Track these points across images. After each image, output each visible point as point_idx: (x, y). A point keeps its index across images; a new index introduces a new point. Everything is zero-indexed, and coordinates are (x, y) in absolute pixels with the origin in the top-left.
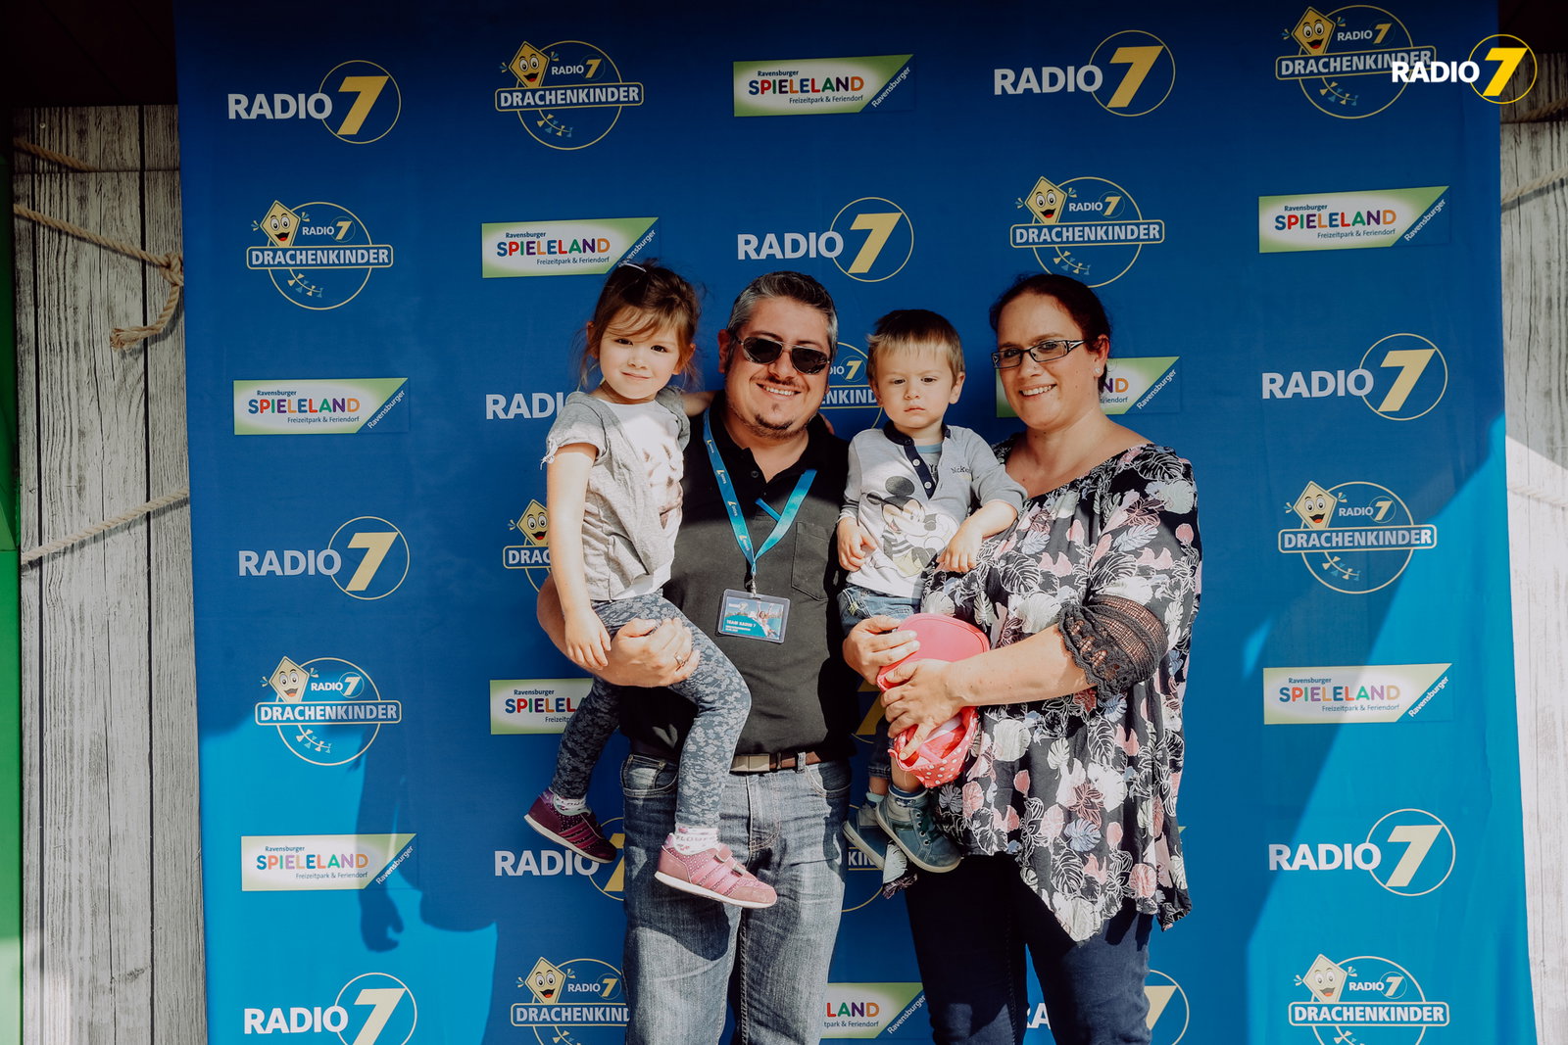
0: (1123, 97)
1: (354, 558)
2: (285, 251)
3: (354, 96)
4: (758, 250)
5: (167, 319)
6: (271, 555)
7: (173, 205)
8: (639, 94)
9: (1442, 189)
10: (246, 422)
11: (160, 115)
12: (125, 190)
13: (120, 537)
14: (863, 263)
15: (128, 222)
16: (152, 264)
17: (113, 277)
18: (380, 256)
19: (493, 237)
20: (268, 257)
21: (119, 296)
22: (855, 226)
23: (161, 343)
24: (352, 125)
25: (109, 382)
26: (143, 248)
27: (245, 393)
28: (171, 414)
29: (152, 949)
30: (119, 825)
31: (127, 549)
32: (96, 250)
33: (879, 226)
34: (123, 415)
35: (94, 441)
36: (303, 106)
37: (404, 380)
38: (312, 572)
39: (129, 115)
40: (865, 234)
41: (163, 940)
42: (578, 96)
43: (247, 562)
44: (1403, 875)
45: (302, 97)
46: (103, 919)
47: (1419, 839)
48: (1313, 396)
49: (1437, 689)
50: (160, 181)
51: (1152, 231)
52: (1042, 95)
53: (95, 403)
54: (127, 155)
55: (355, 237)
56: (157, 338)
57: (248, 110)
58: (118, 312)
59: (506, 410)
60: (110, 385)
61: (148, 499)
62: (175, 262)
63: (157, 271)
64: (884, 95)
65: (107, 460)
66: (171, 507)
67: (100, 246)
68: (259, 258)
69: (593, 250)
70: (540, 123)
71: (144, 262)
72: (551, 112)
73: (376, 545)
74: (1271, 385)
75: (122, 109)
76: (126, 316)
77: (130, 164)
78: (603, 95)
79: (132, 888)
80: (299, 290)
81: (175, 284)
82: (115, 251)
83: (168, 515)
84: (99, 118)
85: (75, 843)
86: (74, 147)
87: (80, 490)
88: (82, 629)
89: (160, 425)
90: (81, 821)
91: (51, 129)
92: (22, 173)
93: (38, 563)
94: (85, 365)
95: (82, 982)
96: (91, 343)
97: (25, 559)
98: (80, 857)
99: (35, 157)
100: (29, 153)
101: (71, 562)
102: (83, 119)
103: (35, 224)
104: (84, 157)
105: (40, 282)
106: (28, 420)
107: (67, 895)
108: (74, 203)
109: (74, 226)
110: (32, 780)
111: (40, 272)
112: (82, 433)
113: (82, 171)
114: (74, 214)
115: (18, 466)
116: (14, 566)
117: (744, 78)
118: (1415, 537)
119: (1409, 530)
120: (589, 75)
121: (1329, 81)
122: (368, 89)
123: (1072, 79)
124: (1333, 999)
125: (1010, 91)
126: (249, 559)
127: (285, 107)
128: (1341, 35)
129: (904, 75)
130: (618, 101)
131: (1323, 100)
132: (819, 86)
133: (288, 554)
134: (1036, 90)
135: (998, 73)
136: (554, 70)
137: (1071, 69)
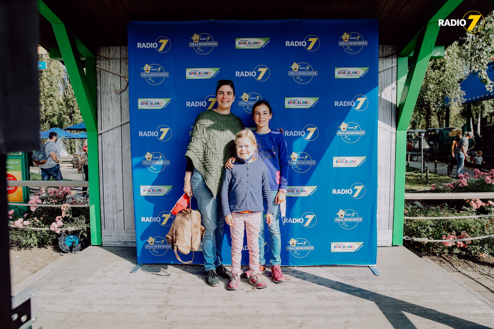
0: (310, 47)
1: (161, 133)
2: (148, 73)
3: (162, 43)
4: (240, 75)
5: (125, 87)
6: (145, 132)
7: (126, 66)
8: (217, 44)
9: (368, 68)
10: (140, 107)
11: (124, 48)
12: (117, 63)
13: (116, 129)
14: (260, 78)
15: (118, 69)
16: (122, 77)
17: (115, 79)
18: (166, 74)
19: (188, 71)
20: (145, 75)
21: (116, 83)
22: (259, 70)
24: (161, 49)
26: (121, 74)
27: (140, 101)
28: (126, 105)
29: (124, 206)
30: (117, 183)
31: (117, 131)
32: (112, 74)
33: (263, 71)
34: (117, 106)
35: (111, 111)
36: (152, 45)
37: (171, 99)
38: (153, 136)
39: (118, 48)
40: (260, 72)
41: (126, 204)
42: (205, 44)
43: (141, 134)
44: (356, 195)
45: (152, 43)
46: (114, 200)
47: (359, 188)
48: (344, 106)
49: (364, 161)
50: (124, 61)
51: (315, 73)
52: (295, 46)
53: (111, 104)
54: (118, 56)
55: (161, 71)
56: (123, 91)
57: (141, 46)
58: (116, 86)
59: (190, 105)
60: (114, 100)
61: (121, 122)
62: (126, 76)
63: (123, 78)
64: (265, 45)
65: (114, 115)
66: (125, 124)
67: (112, 73)
68: (143, 75)
69: (208, 74)
70: (198, 49)
71: (121, 76)
72: (200, 47)
73: (165, 131)
74: (336, 103)
75: (117, 47)
76: (117, 87)
77: (118, 58)
78: (210, 44)
79: (120, 195)
80: (151, 81)
81: (126, 81)
82: (115, 74)
84: (112, 49)
85: (109, 186)
86: (108, 54)
87: (109, 120)
88: (109, 146)
89: (124, 108)
90: (110, 182)
91: (103, 51)
92: (98, 59)
93: (101, 134)
94: (109, 96)
95: (111, 211)
96: (111, 92)
97: (99, 133)
98: (110, 189)
99: (101, 56)
100: (99, 55)
101: (107, 134)
102: (109, 49)
103: (100, 69)
104: (110, 56)
105: (101, 80)
106: (99, 107)
107: (108, 196)
108: (108, 65)
109: (107, 69)
110: (101, 174)
111: (101, 78)
112: (109, 109)
113: (109, 59)
114: (108, 67)
115: (97, 115)
116: (97, 135)
117: (238, 41)
118: (361, 133)
119: (360, 132)
120: (208, 40)
121: (348, 46)
122: (164, 42)
123: (300, 44)
124: (343, 217)
125: (289, 45)
126: (141, 133)
127: (148, 45)
128: (350, 38)
129: (268, 42)
130: (213, 45)
131: (347, 50)
132: (252, 43)
133: (148, 132)
134: (294, 46)
135: (287, 42)
136: (201, 39)
137: (300, 42)
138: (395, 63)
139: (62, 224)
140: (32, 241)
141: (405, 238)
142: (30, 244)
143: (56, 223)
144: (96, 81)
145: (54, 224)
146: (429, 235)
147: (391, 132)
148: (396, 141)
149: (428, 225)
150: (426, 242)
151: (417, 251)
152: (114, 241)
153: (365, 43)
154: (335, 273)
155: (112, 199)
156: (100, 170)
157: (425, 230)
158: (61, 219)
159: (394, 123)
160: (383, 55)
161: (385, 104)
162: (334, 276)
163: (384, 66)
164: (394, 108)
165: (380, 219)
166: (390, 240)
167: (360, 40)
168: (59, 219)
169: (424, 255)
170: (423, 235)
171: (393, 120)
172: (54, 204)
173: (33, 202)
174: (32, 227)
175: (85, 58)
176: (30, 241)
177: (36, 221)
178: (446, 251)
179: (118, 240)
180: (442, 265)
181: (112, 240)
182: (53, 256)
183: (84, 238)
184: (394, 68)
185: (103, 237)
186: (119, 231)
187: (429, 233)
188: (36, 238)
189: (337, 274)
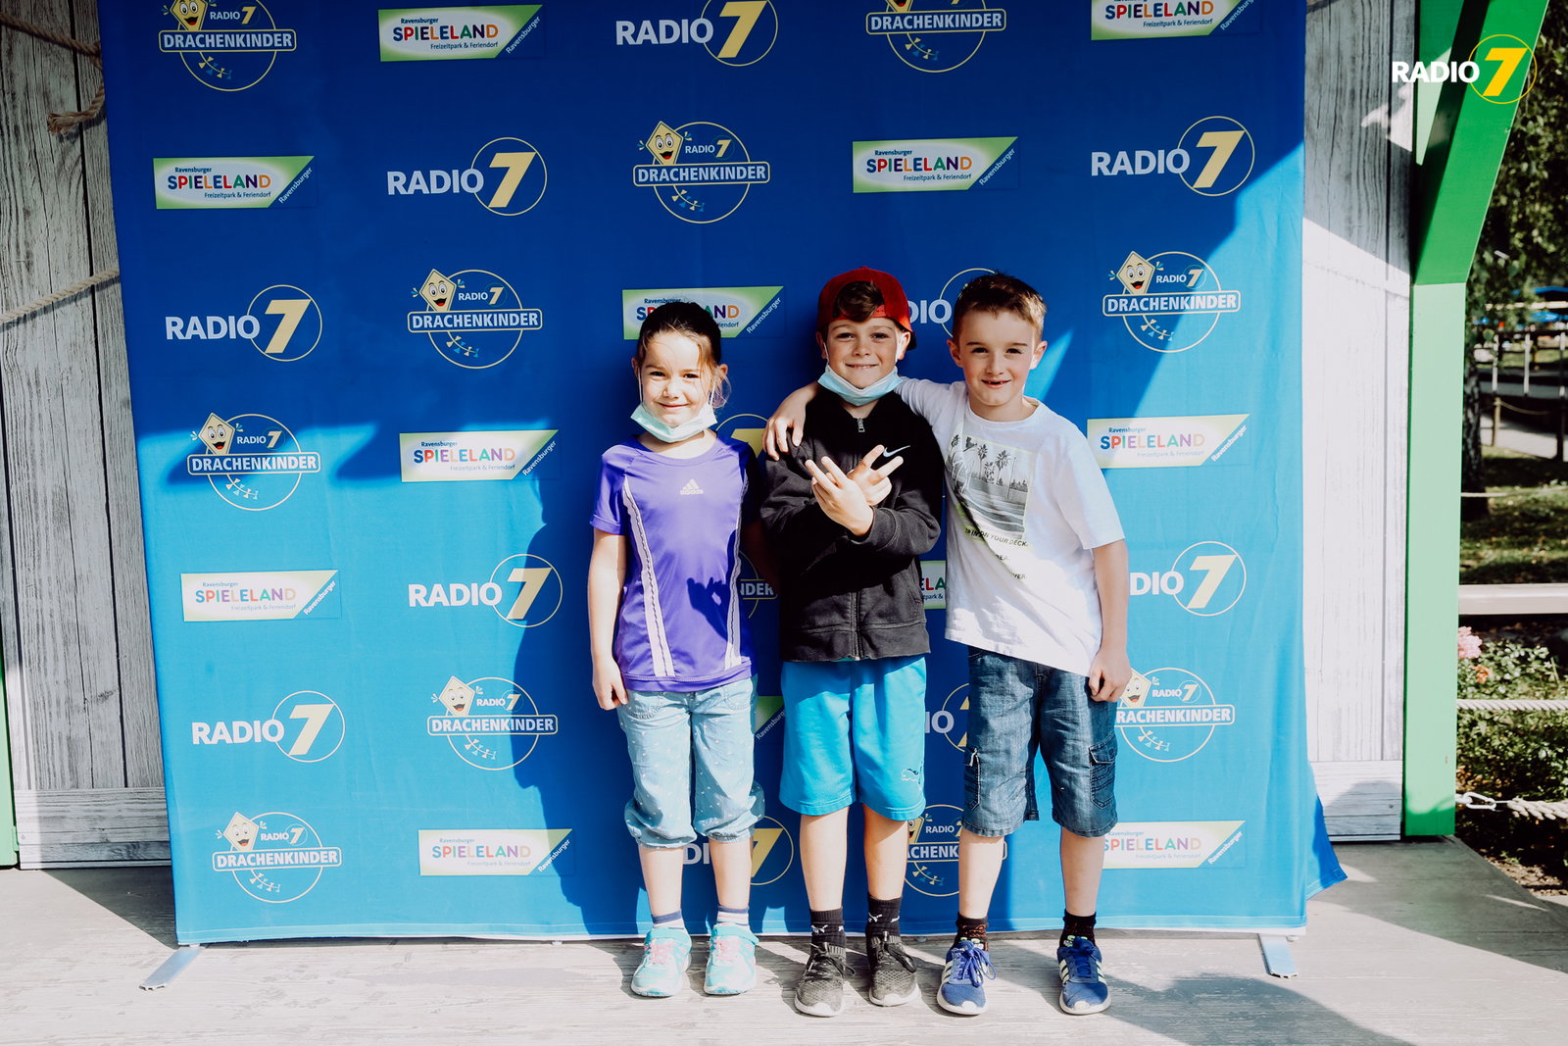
1: (271, 324)
2: (194, 35)
4: (635, 36)
5: (99, 105)
6: (193, 319)
10: (167, 197)
13: (68, 308)
14: (732, 48)
15: (57, 12)
16: (82, 52)
18: (282, 40)
19: (388, 21)
20: (179, 40)
21: (53, 82)
22: (724, 14)
23: (96, 128)
25: (49, 164)
26: (73, 36)
27: (164, 170)
28: (103, 193)
29: (119, 675)
30: (83, 567)
31: (74, 319)
32: (29, 38)
33: (746, 13)
34: (64, 196)
35: (39, 219)
37: (311, 157)
38: (233, 336)
40: (733, 21)
41: (128, 665)
43: (173, 327)
44: (1201, 599)
46: (74, 648)
47: (1215, 567)
48: (1136, 173)
49: (1236, 437)
51: (995, 19)
53: (37, 184)
55: (259, 21)
56: (91, 124)
58: (54, 97)
59: (406, 186)
60: (50, 167)
61: (92, 273)
63: (87, 58)
66: (106, 284)
67: (33, 34)
68: (170, 41)
69: (482, 35)
71: (75, 50)
73: (291, 311)
74: (1099, 163)
76: (61, 102)
79: (98, 622)
80: (209, 72)
82: (47, 39)
83: (111, 289)
88: (38, 392)
89: (99, 206)
90: (48, 563)
94: (25, 148)
95: (59, 702)
96: (29, 127)
98: (50, 594)
101: (25, 333)
107: (40, 628)
118: (1221, 301)
119: (1217, 295)
124: (1139, 704)
126: (174, 324)
133: (210, 320)
141: (1465, 800)
147: (1387, 292)
148: (1411, 337)
152: (79, 845)
159: (1399, 249)
161: (1355, 158)
164: (1400, 172)
165: (1340, 710)
166: (1390, 811)
171: (1394, 232)
179: (94, 838)
181: (70, 838)
185: (19, 828)
186: (98, 795)
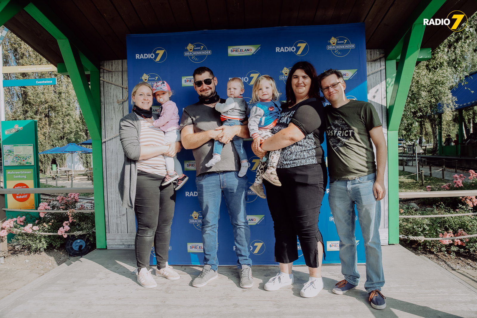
0: (299, 53)
2: (146, 82)
3: (158, 54)
5: (127, 98)
7: (127, 77)
8: (211, 53)
9: (356, 70)
11: (125, 62)
12: (119, 75)
14: (252, 83)
15: (120, 81)
16: (124, 88)
17: (117, 91)
19: (184, 79)
21: (118, 94)
22: (251, 76)
24: (158, 59)
25: (117, 109)
26: (122, 85)
33: (255, 76)
34: (119, 115)
35: (114, 120)
36: (149, 56)
39: (120, 61)
40: (252, 78)
42: (199, 53)
45: (149, 54)
46: (118, 205)
50: (125, 73)
53: (114, 113)
54: (120, 69)
56: (125, 101)
57: (139, 57)
58: (118, 97)
60: (117, 110)
62: (128, 88)
64: (256, 52)
65: (116, 123)
67: (115, 85)
70: (192, 58)
71: (123, 88)
72: (194, 56)
75: (119, 60)
76: (120, 98)
77: (120, 70)
78: (204, 53)
81: (128, 91)
82: (118, 86)
84: (115, 62)
85: (113, 192)
86: (110, 68)
87: (112, 129)
88: (113, 154)
90: (113, 188)
91: (107, 65)
92: (101, 73)
93: (105, 142)
94: (112, 107)
95: (115, 216)
96: (113, 102)
97: (103, 141)
98: (114, 194)
99: (104, 70)
100: (103, 69)
101: (111, 142)
102: (112, 63)
103: (104, 81)
104: (112, 69)
105: (105, 92)
106: (103, 117)
107: (112, 201)
108: (110, 78)
109: (110, 82)
110: (105, 180)
111: (105, 90)
112: (112, 119)
113: (112, 72)
114: (110, 80)
115: (101, 125)
116: (101, 143)
117: (230, 49)
120: (201, 49)
121: (336, 50)
122: (161, 53)
123: (290, 49)
125: (279, 51)
127: (146, 56)
128: (338, 42)
129: (259, 48)
130: (207, 54)
131: (335, 54)
132: (244, 50)
134: (284, 51)
135: (277, 48)
136: (195, 48)
137: (290, 47)
138: (383, 66)
139: (69, 228)
140: (41, 245)
141: (401, 236)
142: (40, 248)
143: (63, 228)
144: (100, 92)
145: (61, 229)
146: (425, 233)
149: (424, 224)
150: (423, 241)
151: (414, 250)
152: (118, 245)
153: (352, 46)
154: (331, 272)
155: (115, 203)
156: (105, 177)
157: (421, 229)
158: (69, 224)
159: (385, 124)
160: (371, 59)
162: (330, 274)
163: (373, 69)
164: (384, 109)
166: (386, 239)
167: (348, 43)
168: (67, 224)
169: (421, 254)
170: (420, 234)
171: (384, 121)
172: (62, 210)
173: (42, 208)
174: (42, 232)
175: (90, 72)
176: (40, 245)
177: (45, 227)
178: (444, 249)
179: (121, 243)
180: (440, 263)
181: (116, 243)
182: (61, 259)
183: (90, 242)
184: (383, 71)
185: (107, 241)
186: (122, 235)
187: (425, 232)
188: (45, 243)
189: (333, 272)
